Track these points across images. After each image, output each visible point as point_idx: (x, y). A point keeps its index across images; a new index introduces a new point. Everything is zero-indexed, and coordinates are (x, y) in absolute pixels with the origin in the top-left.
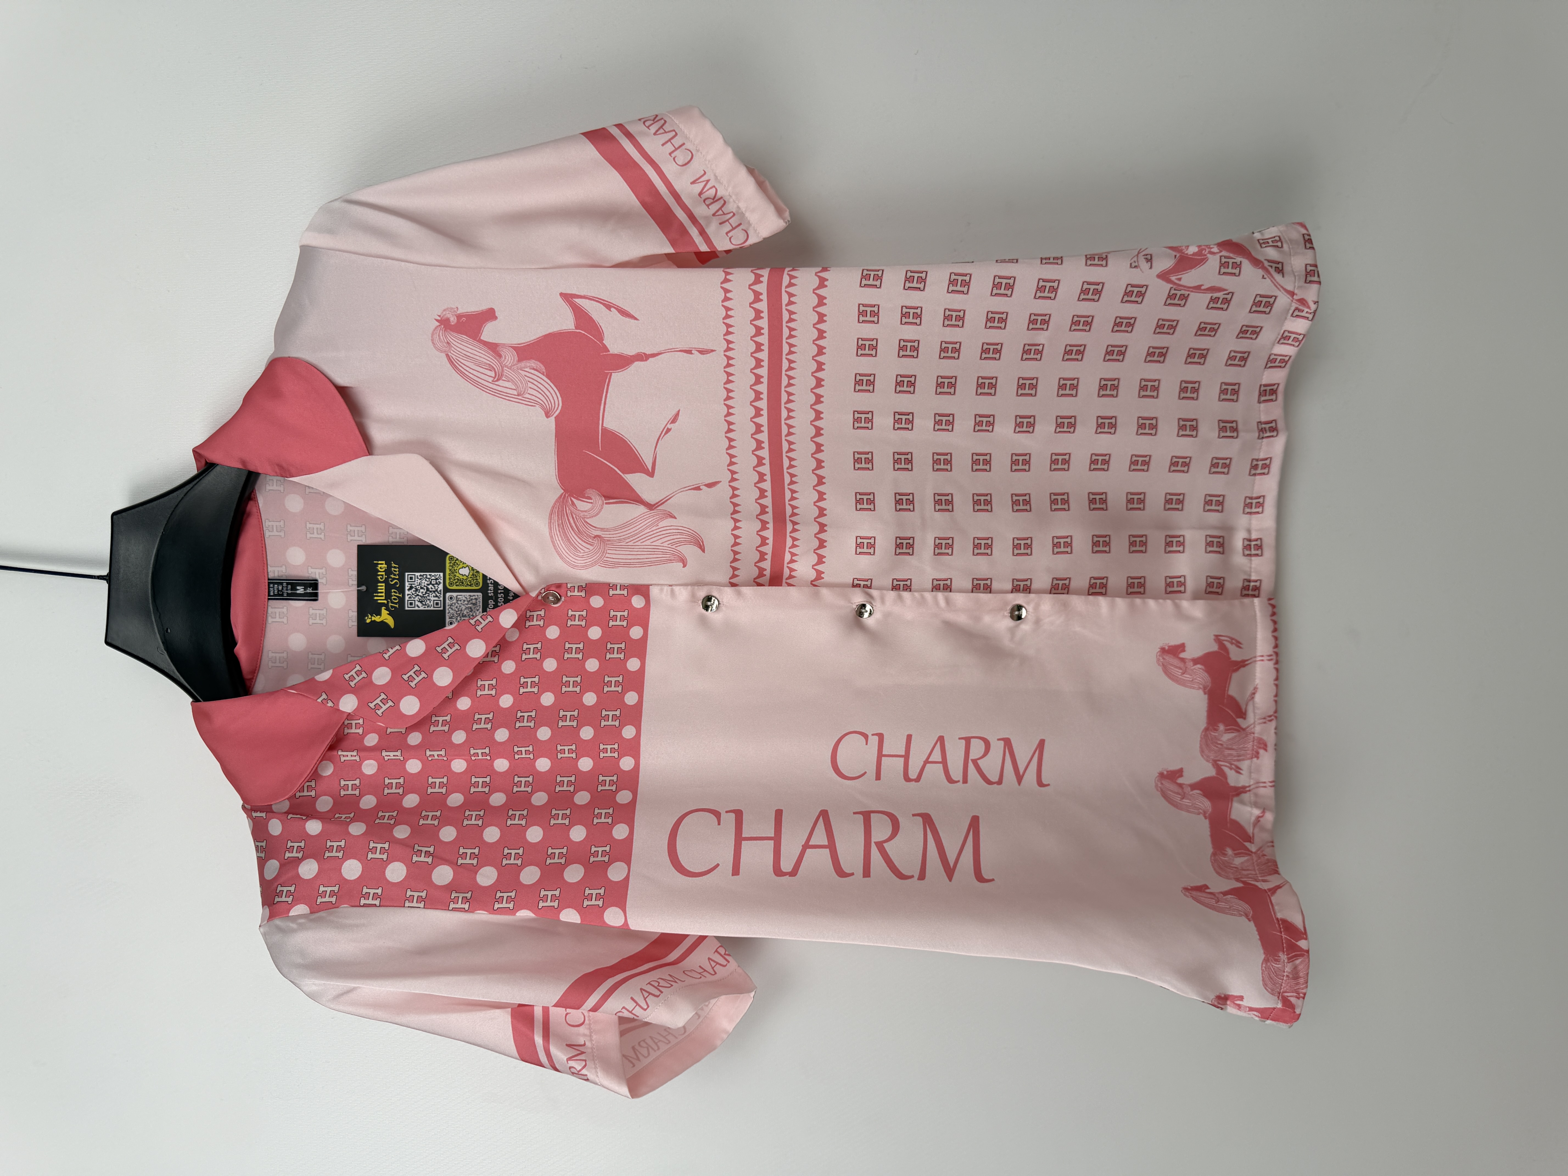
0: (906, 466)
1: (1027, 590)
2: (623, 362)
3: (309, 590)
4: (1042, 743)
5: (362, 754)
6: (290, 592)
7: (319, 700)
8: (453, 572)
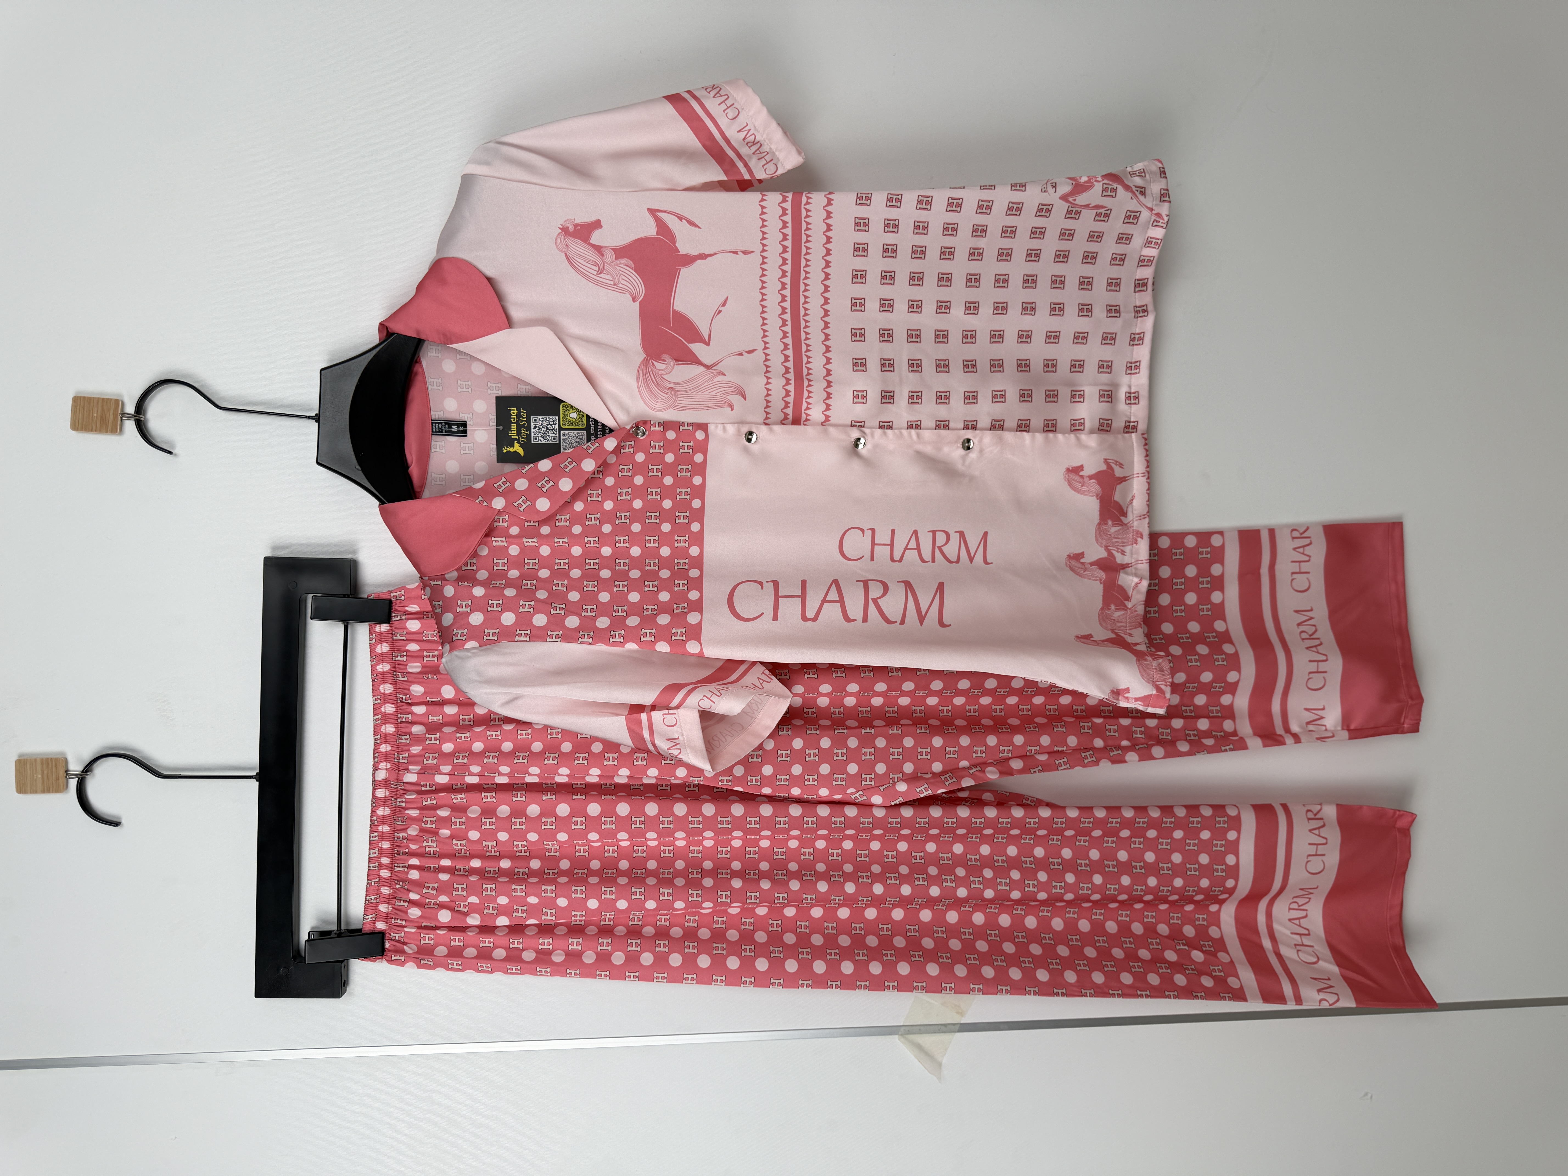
0: (888, 339)
1: (974, 428)
2: (689, 260)
3: (461, 429)
4: (986, 534)
5: (510, 540)
6: (447, 429)
7: (477, 501)
8: (565, 416)
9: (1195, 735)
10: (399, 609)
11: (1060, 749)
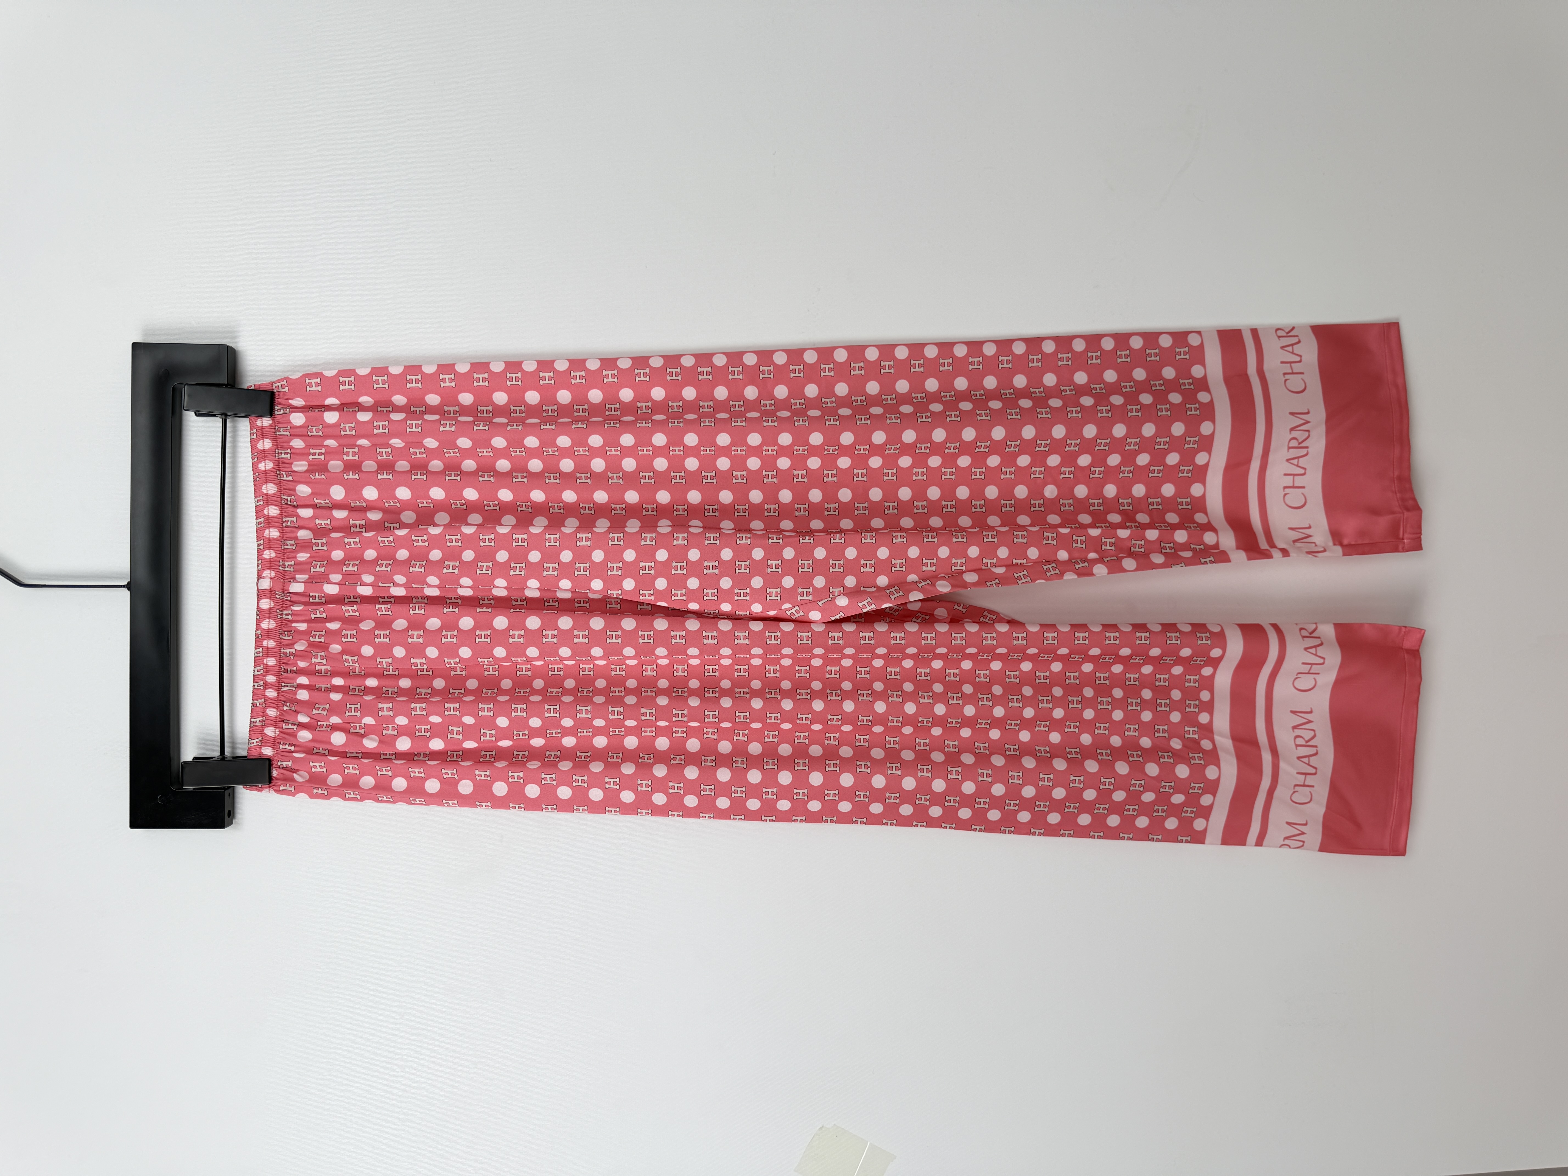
9: (1171, 548)
10: (283, 401)
11: (1019, 562)
